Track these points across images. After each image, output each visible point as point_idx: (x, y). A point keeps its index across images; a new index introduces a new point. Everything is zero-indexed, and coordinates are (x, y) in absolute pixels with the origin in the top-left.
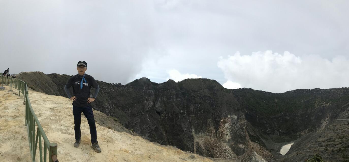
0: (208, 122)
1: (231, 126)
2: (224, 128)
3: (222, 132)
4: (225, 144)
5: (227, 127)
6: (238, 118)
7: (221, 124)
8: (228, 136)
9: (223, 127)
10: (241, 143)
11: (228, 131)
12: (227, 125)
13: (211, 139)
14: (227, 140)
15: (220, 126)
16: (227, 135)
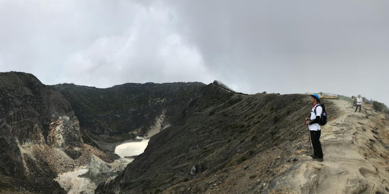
0: (35, 127)
1: (63, 128)
2: (56, 131)
3: (53, 137)
4: (58, 150)
5: (59, 130)
6: (70, 119)
7: (51, 127)
8: (61, 141)
9: (54, 131)
10: (76, 146)
11: (60, 134)
12: (58, 128)
13: (40, 146)
14: (60, 145)
15: (50, 130)
16: (59, 139)
